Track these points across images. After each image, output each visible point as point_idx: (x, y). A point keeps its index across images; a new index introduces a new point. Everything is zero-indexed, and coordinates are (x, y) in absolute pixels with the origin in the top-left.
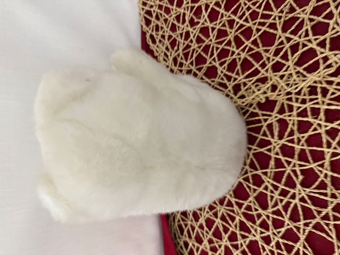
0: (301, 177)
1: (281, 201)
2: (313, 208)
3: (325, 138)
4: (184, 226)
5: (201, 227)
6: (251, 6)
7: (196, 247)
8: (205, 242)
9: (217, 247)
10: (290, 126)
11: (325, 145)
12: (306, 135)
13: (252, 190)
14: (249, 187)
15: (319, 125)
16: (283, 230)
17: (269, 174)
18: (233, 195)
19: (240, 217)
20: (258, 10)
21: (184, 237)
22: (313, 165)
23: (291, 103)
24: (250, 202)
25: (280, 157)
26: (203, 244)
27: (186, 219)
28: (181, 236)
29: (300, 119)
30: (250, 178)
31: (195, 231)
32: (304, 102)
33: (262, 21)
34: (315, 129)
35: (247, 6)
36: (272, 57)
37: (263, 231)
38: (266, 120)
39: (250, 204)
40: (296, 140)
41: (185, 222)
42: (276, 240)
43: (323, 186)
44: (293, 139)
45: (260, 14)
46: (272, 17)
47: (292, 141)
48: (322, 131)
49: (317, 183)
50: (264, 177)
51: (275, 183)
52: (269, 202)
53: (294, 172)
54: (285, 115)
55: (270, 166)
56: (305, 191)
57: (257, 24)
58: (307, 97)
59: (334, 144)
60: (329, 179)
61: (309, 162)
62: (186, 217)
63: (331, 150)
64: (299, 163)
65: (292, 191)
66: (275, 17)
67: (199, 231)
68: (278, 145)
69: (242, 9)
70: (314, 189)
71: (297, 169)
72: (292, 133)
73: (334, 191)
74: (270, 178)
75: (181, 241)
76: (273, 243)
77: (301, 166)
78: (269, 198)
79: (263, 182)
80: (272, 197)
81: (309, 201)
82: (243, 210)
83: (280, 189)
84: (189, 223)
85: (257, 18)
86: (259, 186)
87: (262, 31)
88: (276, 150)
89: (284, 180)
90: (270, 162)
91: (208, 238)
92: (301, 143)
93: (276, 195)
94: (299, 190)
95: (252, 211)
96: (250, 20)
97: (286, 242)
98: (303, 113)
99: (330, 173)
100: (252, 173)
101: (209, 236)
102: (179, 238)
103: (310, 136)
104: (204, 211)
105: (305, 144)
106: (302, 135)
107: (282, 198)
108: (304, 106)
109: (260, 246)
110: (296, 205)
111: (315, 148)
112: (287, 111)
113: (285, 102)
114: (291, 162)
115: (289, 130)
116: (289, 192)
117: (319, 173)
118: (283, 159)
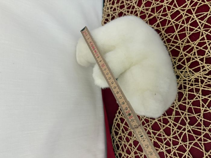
0: (189, 121)
1: (178, 132)
2: (194, 135)
3: (201, 102)
4: (119, 145)
5: (130, 145)
6: (167, 36)
7: (126, 156)
8: (132, 153)
9: (140, 156)
10: (184, 96)
11: (201, 106)
12: (192, 101)
13: (162, 126)
14: (161, 124)
15: (199, 97)
16: (178, 146)
17: (172, 118)
18: (151, 128)
19: (155, 139)
20: (171, 38)
21: (119, 151)
22: (195, 115)
23: (185, 85)
24: (161, 132)
25: (179, 110)
26: (131, 154)
27: (121, 141)
28: (117, 151)
29: (190, 93)
30: (162, 119)
31: (127, 148)
32: (192, 85)
33: (173, 44)
34: (197, 98)
35: (165, 36)
36: (177, 62)
37: (167, 147)
39: (161, 133)
40: (187, 103)
41: (120, 143)
42: (174, 151)
43: (199, 125)
44: (186, 102)
45: (172, 41)
46: (178, 43)
47: (185, 103)
48: (200, 99)
49: (196, 124)
50: (169, 120)
51: (175, 123)
52: (171, 132)
53: (186, 118)
54: (182, 90)
55: (173, 114)
56: (190, 127)
57: (170, 45)
58: (194, 83)
59: (206, 106)
60: (202, 122)
61: (193, 114)
62: (121, 140)
63: (204, 109)
64: (188, 113)
65: (184, 127)
66: (180, 43)
67: (129, 147)
68: (177, 104)
69: (163, 36)
70: (195, 126)
71: (187, 116)
72: (185, 99)
73: (205, 127)
74: (172, 120)
75: (117, 153)
76: (172, 153)
77: (188, 115)
78: (171, 130)
79: (169, 122)
80: (173, 130)
81: (192, 132)
82: (156, 136)
83: (177, 126)
84: (123, 143)
85: (170, 42)
86: (166, 124)
87: (172, 49)
88: (176, 107)
89: (180, 121)
90: (173, 112)
91: (134, 151)
92: (189, 104)
93: (175, 129)
94: (188, 127)
95: (161, 137)
96: (166, 42)
97: (179, 152)
98: (192, 90)
99: (203, 119)
100: (163, 118)
101: (135, 150)
102: (116, 151)
103: (194, 101)
104: (133, 137)
105: (191, 105)
106: (190, 100)
107: (178, 130)
108: (192, 87)
109: (165, 155)
110: (185, 134)
111: (196, 107)
112: (183, 88)
113: (183, 84)
114: (184, 113)
115: (184, 97)
116: (182, 127)
117: (198, 119)
118: (180, 111)
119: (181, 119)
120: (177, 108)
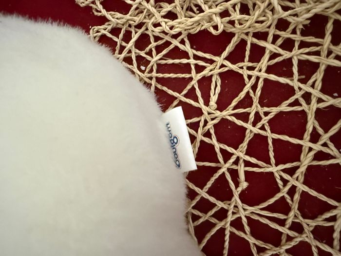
0: (244, 185)
1: (196, 218)
2: (252, 240)
3: (312, 123)
10: (247, 88)
11: (307, 136)
12: (274, 111)
15: (307, 97)
22: (275, 169)
23: (262, 43)
25: (213, 142)
29: (273, 77)
32: (288, 45)
34: (296, 103)
38: (199, 69)
40: (252, 117)
43: (282, 207)
44: (249, 114)
47: (245, 117)
48: (311, 110)
49: (272, 201)
53: (234, 174)
54: (241, 64)
56: (244, 210)
58: (298, 38)
59: (325, 138)
60: (297, 197)
61: (268, 162)
63: (317, 147)
64: (248, 158)
65: (220, 204)
68: (212, 119)
70: (262, 209)
71: (242, 169)
72: (247, 102)
73: (301, 219)
77: (247, 164)
81: (247, 229)
83: (198, 198)
88: (207, 128)
92: (259, 125)
94: (236, 207)
98: (284, 68)
99: (302, 187)
103: (281, 113)
105: (267, 127)
106: (266, 109)
107: (198, 213)
108: (286, 55)
110: (222, 230)
111: (285, 138)
112: (247, 58)
113: (250, 40)
114: (233, 154)
115: (242, 95)
116: (214, 205)
117: (280, 183)
118: (218, 146)
119: (216, 176)
120: (208, 134)
